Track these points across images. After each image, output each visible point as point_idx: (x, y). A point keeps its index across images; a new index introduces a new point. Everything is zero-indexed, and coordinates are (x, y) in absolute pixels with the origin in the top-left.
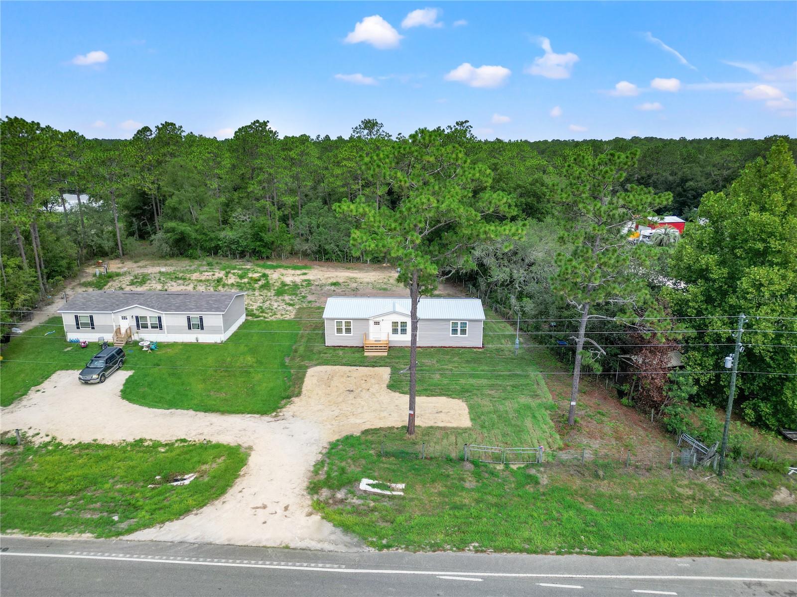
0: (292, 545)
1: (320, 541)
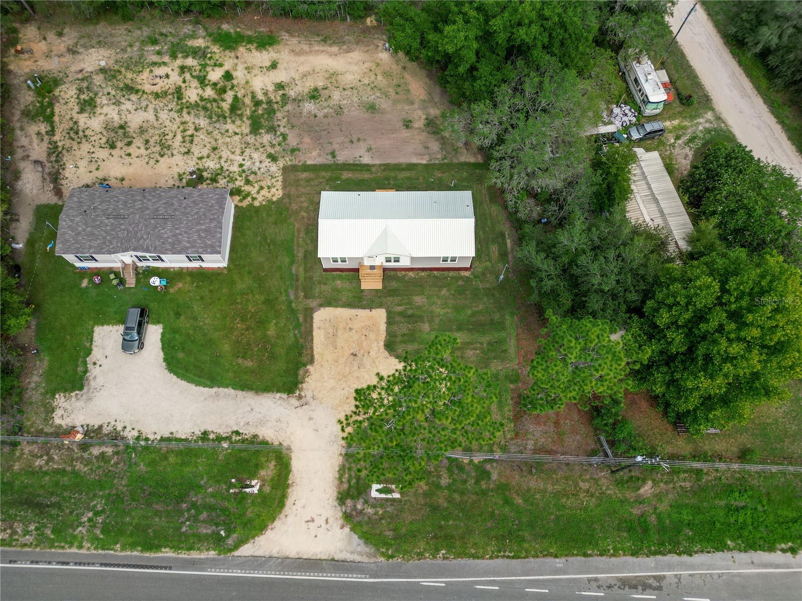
0: (336, 558)
1: (352, 553)
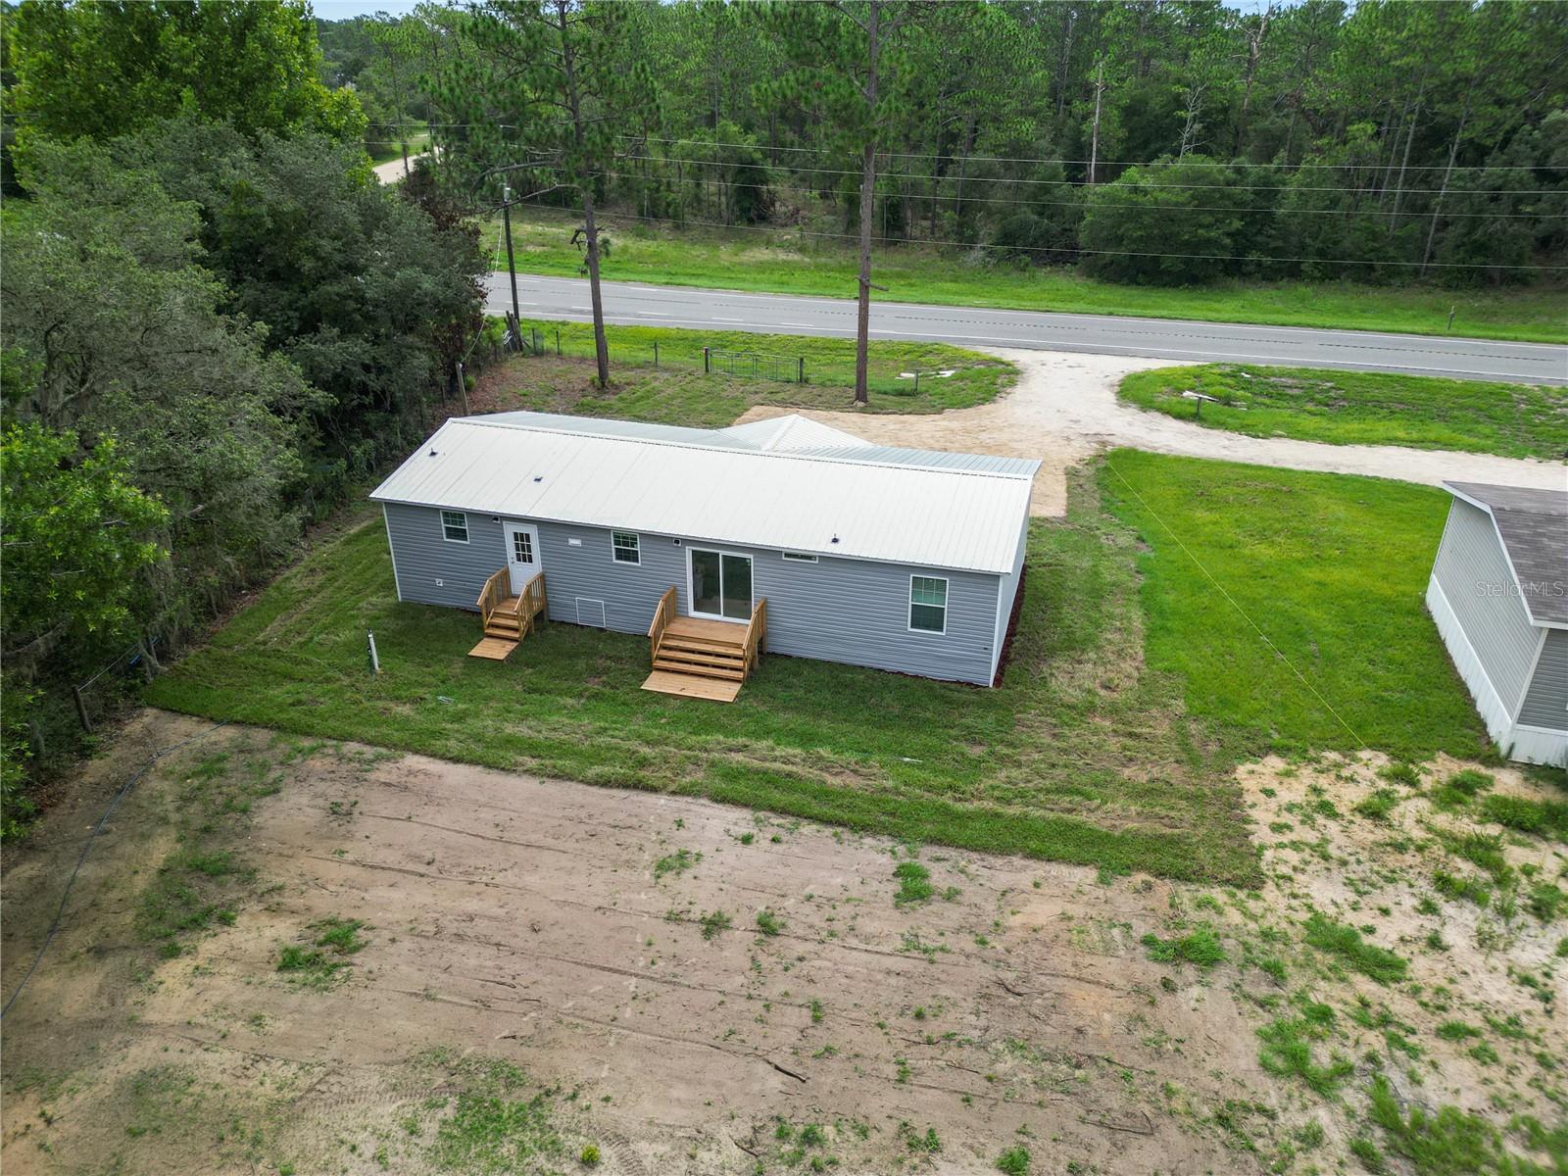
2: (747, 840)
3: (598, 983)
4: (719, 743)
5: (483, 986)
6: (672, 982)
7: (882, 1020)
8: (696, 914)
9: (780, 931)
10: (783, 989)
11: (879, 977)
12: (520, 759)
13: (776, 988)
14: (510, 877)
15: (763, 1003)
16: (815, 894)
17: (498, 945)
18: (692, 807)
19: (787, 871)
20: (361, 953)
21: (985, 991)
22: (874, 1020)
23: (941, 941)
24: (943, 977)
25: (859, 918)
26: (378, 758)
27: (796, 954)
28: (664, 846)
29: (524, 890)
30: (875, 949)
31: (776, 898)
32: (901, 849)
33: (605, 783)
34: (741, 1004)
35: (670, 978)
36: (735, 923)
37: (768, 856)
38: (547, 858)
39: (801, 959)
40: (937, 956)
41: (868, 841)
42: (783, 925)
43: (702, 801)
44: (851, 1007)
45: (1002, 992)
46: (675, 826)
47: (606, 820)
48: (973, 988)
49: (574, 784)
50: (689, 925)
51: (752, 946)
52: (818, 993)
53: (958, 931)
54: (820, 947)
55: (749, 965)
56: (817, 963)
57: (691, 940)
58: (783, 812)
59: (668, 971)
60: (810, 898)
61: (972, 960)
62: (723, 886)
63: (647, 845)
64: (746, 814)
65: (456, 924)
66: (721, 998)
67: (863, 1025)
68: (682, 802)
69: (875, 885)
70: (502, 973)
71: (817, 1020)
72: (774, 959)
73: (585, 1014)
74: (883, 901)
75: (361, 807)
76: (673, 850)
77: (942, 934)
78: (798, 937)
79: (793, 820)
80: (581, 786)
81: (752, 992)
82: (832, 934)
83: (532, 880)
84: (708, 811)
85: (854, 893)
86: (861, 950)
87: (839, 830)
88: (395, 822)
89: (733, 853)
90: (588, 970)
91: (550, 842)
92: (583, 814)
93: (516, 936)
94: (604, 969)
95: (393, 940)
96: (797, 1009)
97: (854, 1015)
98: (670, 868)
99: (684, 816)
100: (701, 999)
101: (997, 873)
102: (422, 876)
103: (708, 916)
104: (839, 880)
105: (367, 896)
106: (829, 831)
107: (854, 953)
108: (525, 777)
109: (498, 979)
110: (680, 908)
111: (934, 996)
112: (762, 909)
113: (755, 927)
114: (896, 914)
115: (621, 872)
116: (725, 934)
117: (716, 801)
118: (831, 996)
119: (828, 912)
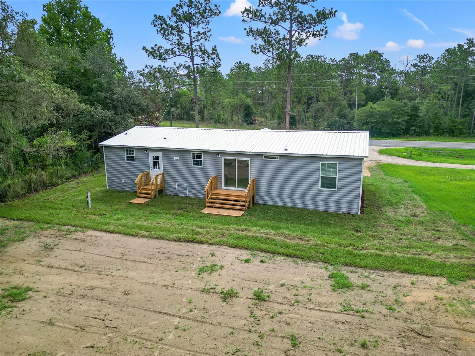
2: (247, 261)
3: (155, 320)
4: (234, 228)
5: (85, 320)
6: (202, 321)
7: (339, 348)
8: (219, 289)
9: (267, 299)
10: (271, 328)
11: (332, 324)
12: (140, 232)
13: (266, 327)
14: (121, 273)
15: (258, 334)
16: (286, 284)
17: (102, 300)
18: (219, 249)
19: (270, 274)
20: (24, 302)
21: (403, 334)
22: (334, 347)
23: (365, 308)
24: (373, 325)
25: (313, 295)
26: (75, 231)
27: (277, 311)
28: (204, 263)
29: (126, 278)
30: (326, 309)
31: (263, 285)
32: (330, 268)
33: (179, 240)
34: (244, 335)
35: (199, 319)
36: (241, 294)
37: (258, 268)
38: (143, 265)
39: (280, 313)
40: (366, 314)
41: (312, 264)
42: (269, 297)
43: (225, 247)
44: (316, 339)
45: (414, 335)
46: (211, 255)
47: (176, 253)
48: (395, 332)
49: (163, 241)
50: (214, 294)
51: (251, 306)
52: (293, 330)
53: (374, 303)
54: (292, 308)
55: (249, 314)
56: (291, 316)
57: (215, 302)
58: (266, 251)
59: (199, 315)
60: (283, 285)
61: (388, 318)
62: (234, 279)
63: (195, 262)
64: (248, 252)
65: (83, 291)
66: (231, 330)
67: (327, 350)
68: (215, 247)
69: (319, 281)
70: (99, 313)
71: (295, 346)
72: (264, 312)
73: (143, 336)
74: (325, 288)
75: (60, 246)
76: (209, 264)
77: (365, 304)
78: (278, 303)
79: (271, 255)
80: (167, 242)
81: (251, 328)
82: (298, 302)
83: (132, 274)
84: (228, 251)
85: (308, 284)
86: (317, 310)
87: (296, 259)
88: (72, 252)
89: (239, 266)
90: (151, 314)
91: (146, 260)
92: (165, 251)
93: (114, 296)
94: (161, 313)
95: (45, 297)
96: (281, 339)
97: (319, 344)
98: (206, 271)
99: (215, 252)
100: (218, 331)
101: (387, 279)
102: (76, 271)
103: (225, 291)
104: (299, 279)
105: (42, 278)
106: (290, 259)
107: (313, 311)
108: (141, 238)
109: (96, 316)
110: (210, 287)
111: (370, 336)
112: (256, 289)
113: (252, 296)
114: (334, 294)
115: (180, 272)
116: (234, 299)
117: (232, 247)
118: (302, 333)
119: (294, 292)
